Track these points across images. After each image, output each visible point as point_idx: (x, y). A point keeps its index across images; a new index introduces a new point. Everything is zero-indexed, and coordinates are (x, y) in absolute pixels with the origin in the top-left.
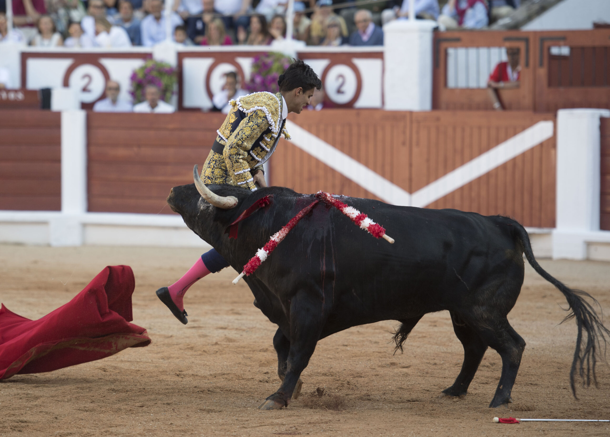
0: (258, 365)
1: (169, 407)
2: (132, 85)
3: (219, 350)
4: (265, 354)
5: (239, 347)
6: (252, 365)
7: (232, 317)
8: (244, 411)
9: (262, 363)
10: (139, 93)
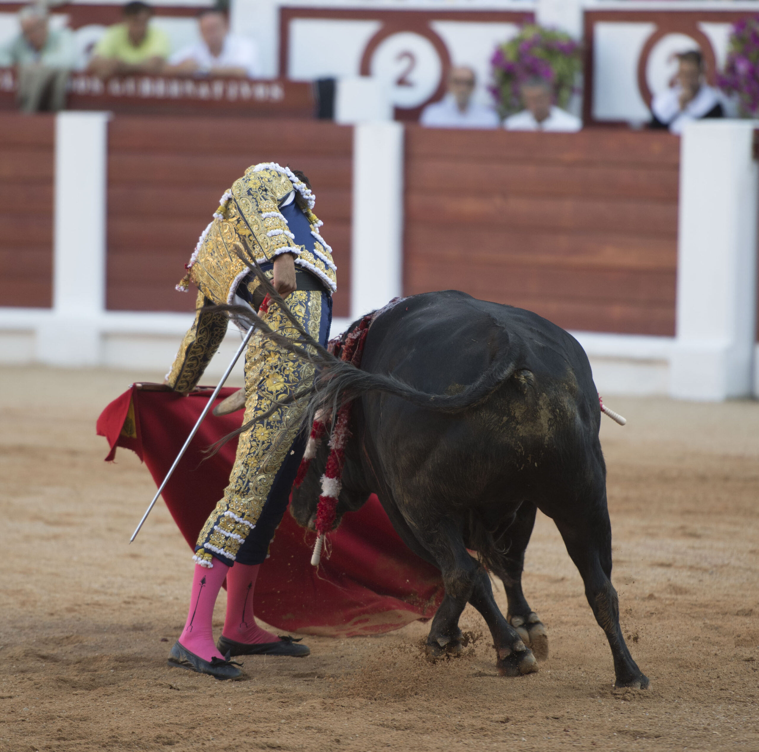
0: (734, 642)
1: (557, 725)
2: (493, 75)
3: (656, 609)
4: (747, 620)
5: (695, 605)
6: (722, 643)
7: (682, 543)
8: (705, 737)
9: (740, 638)
10: (507, 90)
